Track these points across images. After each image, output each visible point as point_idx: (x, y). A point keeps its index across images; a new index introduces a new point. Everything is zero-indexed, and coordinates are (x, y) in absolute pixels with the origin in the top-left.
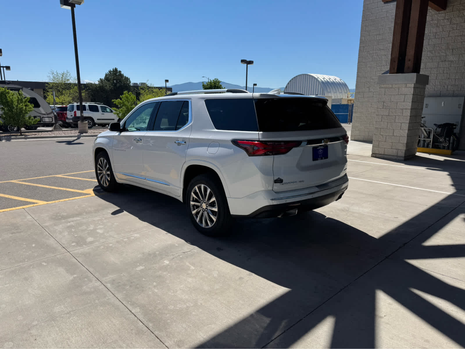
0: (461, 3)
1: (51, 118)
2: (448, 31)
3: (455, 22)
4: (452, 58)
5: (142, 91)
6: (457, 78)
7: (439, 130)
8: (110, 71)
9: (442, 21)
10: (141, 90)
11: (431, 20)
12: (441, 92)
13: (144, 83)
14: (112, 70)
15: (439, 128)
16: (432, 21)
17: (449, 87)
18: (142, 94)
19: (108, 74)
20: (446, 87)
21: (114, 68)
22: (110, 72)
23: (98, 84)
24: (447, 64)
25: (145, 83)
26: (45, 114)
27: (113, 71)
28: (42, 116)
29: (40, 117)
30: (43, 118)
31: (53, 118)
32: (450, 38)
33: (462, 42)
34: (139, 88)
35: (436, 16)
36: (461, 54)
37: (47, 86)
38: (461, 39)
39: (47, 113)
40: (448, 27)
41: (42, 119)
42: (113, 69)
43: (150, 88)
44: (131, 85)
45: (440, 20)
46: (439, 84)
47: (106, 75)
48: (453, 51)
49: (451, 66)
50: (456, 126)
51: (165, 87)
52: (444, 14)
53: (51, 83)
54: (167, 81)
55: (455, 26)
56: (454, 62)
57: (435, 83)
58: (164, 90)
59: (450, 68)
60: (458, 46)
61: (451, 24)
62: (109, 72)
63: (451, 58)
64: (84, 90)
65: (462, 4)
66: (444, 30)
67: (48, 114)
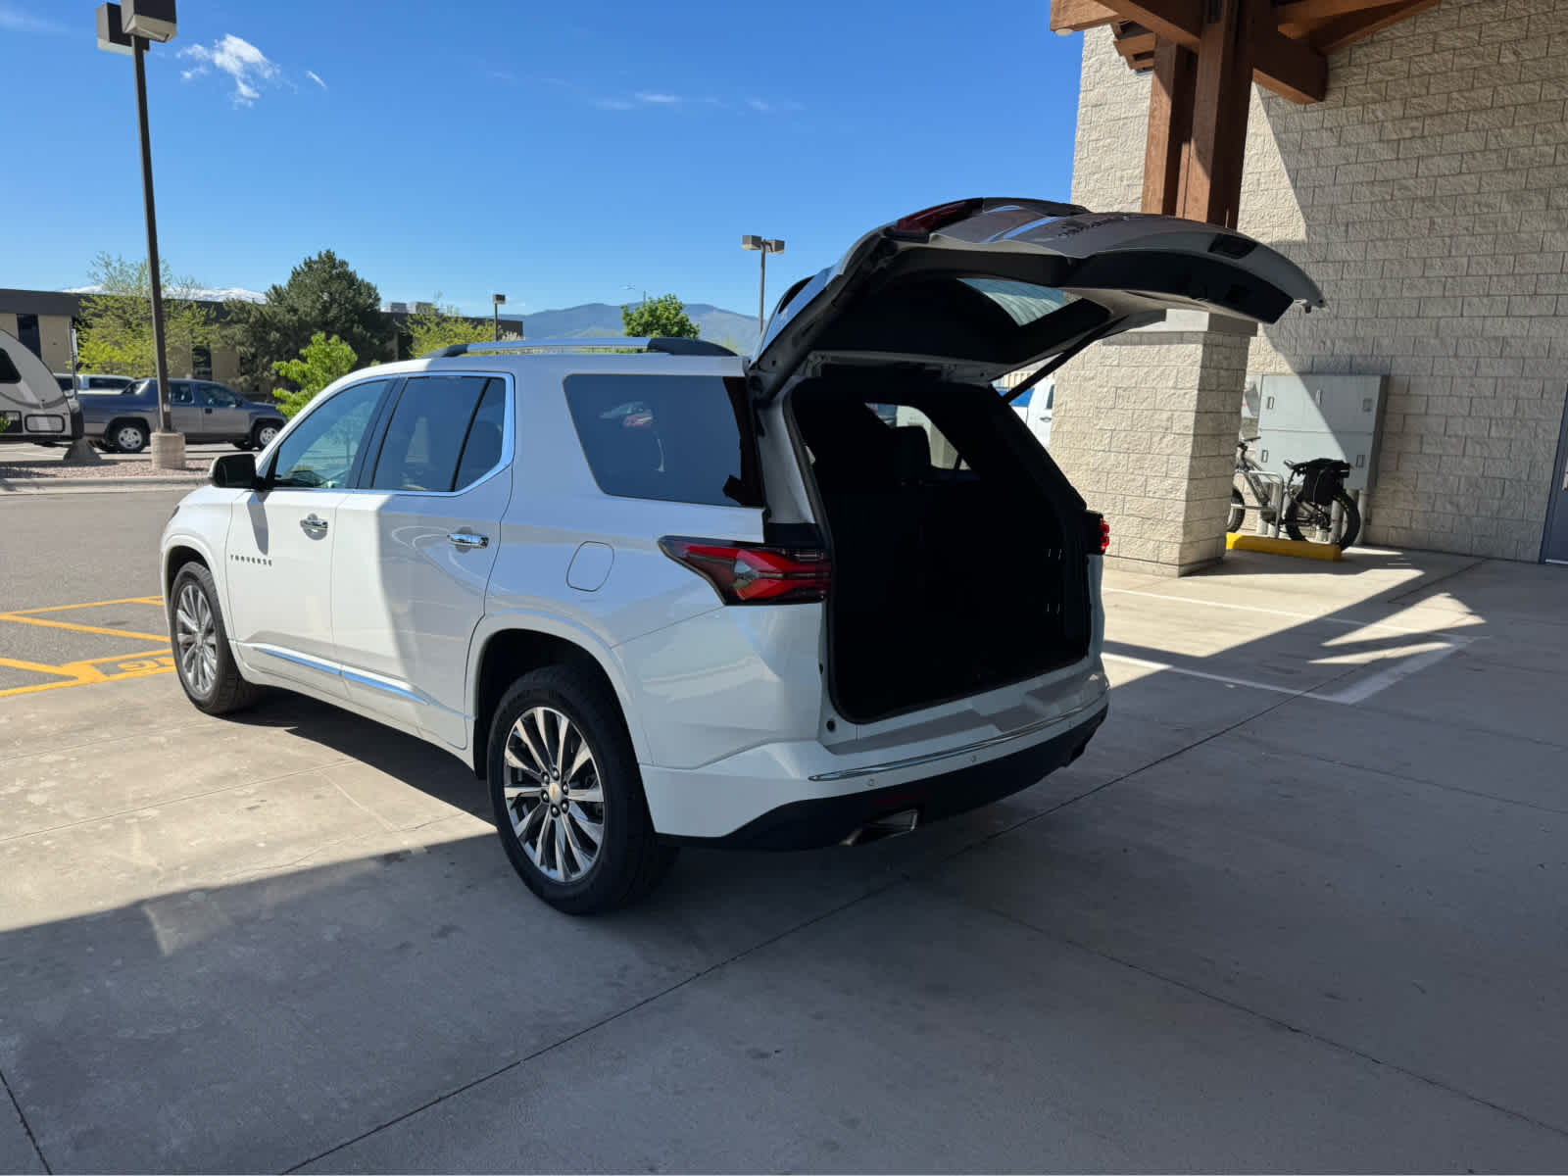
0: (1369, 80)
1: (60, 420)
2: (1332, 166)
3: (1353, 139)
4: (1345, 252)
5: (418, 332)
6: (1361, 314)
7: (1299, 480)
8: (308, 260)
9: (1314, 133)
10: (415, 326)
11: (1282, 130)
12: (1316, 359)
13: (425, 304)
14: (315, 258)
15: (1299, 475)
16: (1285, 132)
17: (1339, 343)
18: (419, 339)
19: (303, 270)
20: (1328, 343)
21: (324, 252)
22: (309, 264)
23: (264, 303)
24: (1331, 272)
25: (430, 304)
26: (36, 406)
27: (321, 261)
28: (25, 411)
29: (20, 413)
30: (29, 419)
31: (68, 419)
32: (1339, 188)
33: (1372, 203)
34: (406, 321)
35: (1296, 116)
36: (1372, 241)
37: (87, 308)
38: (1372, 193)
39: (47, 401)
40: (1332, 153)
41: (26, 421)
42: (320, 256)
43: (445, 319)
44: (383, 310)
45: (1308, 131)
46: (1307, 333)
47: (296, 274)
48: (1347, 231)
49: (1342, 279)
50: (1348, 469)
51: (494, 318)
52: (1321, 113)
53: (99, 296)
54: (500, 298)
55: (1353, 151)
56: (1352, 264)
57: (1296, 331)
58: (489, 328)
59: (1339, 283)
60: (1364, 216)
61: (1340, 145)
62: (306, 264)
63: (1341, 252)
64: (217, 325)
65: (1371, 83)
66: (1322, 163)
67: (47, 406)
